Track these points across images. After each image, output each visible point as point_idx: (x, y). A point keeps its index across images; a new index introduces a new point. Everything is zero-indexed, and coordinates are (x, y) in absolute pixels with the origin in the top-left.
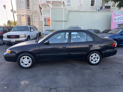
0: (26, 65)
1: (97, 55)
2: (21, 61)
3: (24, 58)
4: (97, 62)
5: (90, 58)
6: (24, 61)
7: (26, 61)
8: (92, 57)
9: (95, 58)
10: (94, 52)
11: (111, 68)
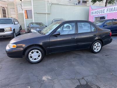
0: (35, 59)
1: (99, 44)
2: (29, 56)
3: (33, 53)
4: (99, 50)
5: (94, 47)
6: (32, 55)
7: (35, 55)
8: (95, 46)
9: (97, 47)
10: (97, 41)
11: (111, 54)
